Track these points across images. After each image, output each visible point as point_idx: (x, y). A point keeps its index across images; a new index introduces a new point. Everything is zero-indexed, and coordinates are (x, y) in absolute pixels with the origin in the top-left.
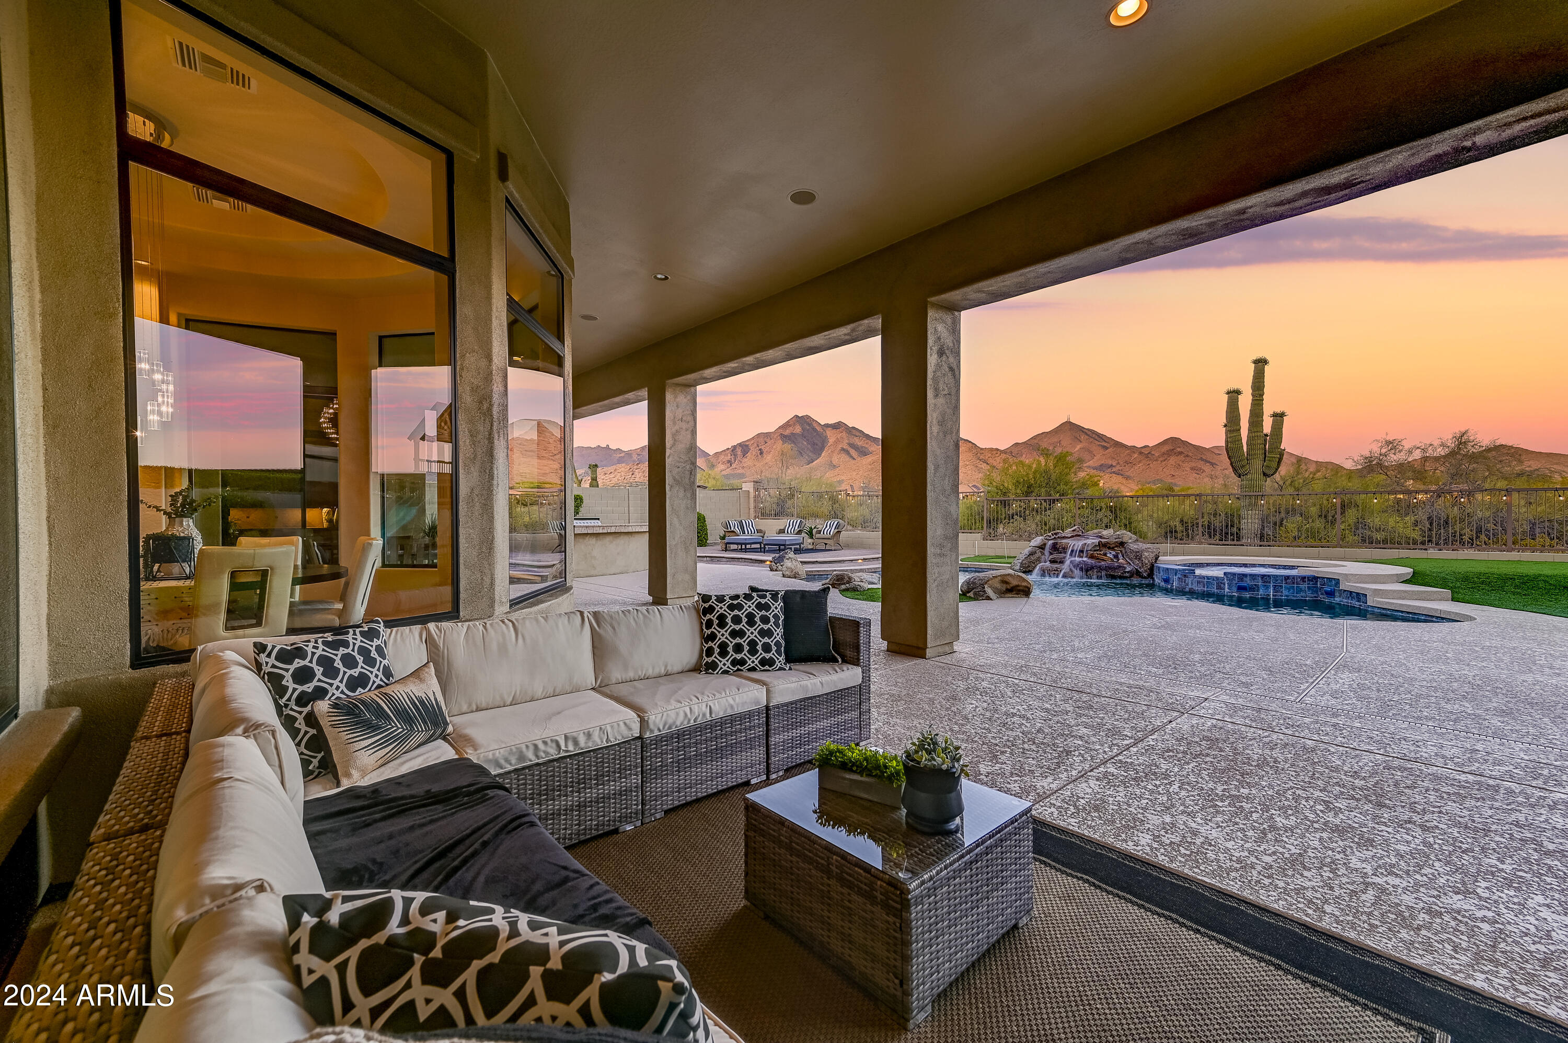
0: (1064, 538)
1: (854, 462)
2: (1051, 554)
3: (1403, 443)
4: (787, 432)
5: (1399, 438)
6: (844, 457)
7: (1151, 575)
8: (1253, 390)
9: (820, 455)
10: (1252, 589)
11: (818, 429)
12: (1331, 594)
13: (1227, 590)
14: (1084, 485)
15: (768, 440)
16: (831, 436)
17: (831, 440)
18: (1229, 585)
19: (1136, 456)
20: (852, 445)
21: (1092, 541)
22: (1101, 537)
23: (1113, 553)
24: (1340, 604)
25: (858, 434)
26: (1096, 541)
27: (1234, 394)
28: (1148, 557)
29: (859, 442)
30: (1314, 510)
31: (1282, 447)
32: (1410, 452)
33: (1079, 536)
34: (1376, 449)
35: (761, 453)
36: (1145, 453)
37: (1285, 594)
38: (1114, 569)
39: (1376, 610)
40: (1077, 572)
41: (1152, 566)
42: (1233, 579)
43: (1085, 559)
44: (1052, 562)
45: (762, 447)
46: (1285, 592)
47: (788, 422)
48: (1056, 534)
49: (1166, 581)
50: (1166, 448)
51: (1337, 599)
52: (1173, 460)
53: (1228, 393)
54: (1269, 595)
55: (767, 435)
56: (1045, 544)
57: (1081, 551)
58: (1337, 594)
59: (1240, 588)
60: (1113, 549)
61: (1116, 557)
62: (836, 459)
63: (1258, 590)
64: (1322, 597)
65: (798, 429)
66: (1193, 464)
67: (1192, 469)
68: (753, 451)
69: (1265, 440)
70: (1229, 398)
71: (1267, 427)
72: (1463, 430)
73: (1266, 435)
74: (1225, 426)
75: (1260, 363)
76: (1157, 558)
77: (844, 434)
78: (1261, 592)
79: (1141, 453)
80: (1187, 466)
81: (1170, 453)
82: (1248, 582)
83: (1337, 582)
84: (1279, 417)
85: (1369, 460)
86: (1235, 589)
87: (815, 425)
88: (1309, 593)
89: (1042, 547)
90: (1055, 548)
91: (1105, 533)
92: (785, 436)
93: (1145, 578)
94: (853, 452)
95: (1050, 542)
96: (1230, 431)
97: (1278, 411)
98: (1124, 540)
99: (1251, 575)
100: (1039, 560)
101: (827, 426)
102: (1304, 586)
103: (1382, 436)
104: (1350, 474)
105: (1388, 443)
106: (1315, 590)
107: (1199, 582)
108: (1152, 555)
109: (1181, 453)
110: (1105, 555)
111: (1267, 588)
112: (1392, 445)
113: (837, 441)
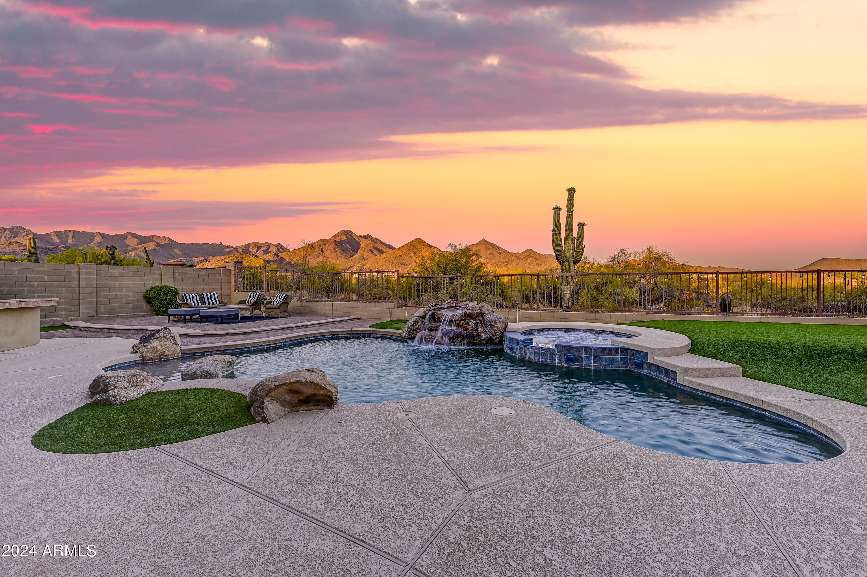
0: (442, 309)
1: (376, 257)
2: (430, 322)
3: (627, 251)
4: (338, 239)
5: (626, 248)
6: (370, 254)
7: (501, 342)
8: (568, 208)
9: (357, 253)
10: (578, 360)
11: (356, 238)
12: (640, 366)
13: (557, 361)
14: (478, 269)
15: (326, 244)
16: (363, 243)
17: (362, 245)
18: (559, 356)
19: (514, 257)
20: (375, 248)
21: (460, 312)
22: (468, 309)
23: (474, 322)
24: (648, 376)
25: (378, 242)
26: (462, 312)
27: (557, 210)
28: (499, 326)
29: (379, 247)
30: (592, 285)
31: (583, 246)
32: (630, 256)
33: (452, 307)
34: (617, 253)
35: (322, 251)
36: (517, 256)
37: (603, 365)
38: (473, 337)
39: (686, 389)
40: (446, 340)
41: (502, 333)
42: (562, 351)
43: (454, 328)
44: (430, 329)
45: (323, 247)
46: (603, 363)
47: (338, 233)
48: (435, 305)
49: (511, 349)
50: (526, 254)
51: (645, 371)
52: (529, 260)
53: (554, 209)
54: (590, 366)
55: (326, 240)
56: (425, 315)
57: (451, 321)
58: (645, 366)
59: (569, 360)
60: (474, 319)
61: (476, 325)
62: (365, 256)
63: (582, 362)
64: (631, 367)
65: (344, 238)
66: (537, 262)
67: (537, 264)
68: (317, 249)
69: (574, 241)
70: (555, 212)
71: (575, 233)
72: (650, 245)
73: (575, 238)
74: (552, 231)
75: (571, 191)
76: (506, 327)
77: (370, 242)
78: (584, 363)
79: (516, 256)
80: (535, 263)
81: (528, 256)
82: (574, 354)
83: (646, 355)
84: (582, 225)
85: (614, 259)
86: (564, 360)
87: (354, 236)
88: (621, 364)
89: (423, 317)
90: (433, 318)
91: (471, 304)
92: (336, 242)
93: (497, 344)
94: (375, 252)
95: (430, 313)
96: (555, 234)
97: (581, 222)
98: (483, 312)
99: (576, 347)
100: (420, 329)
101: (361, 236)
102: (618, 357)
103: (619, 247)
104: (607, 266)
105: (622, 250)
106: (625, 360)
107: (535, 353)
108: (502, 325)
109: (532, 257)
110: (468, 324)
111: (589, 359)
112: (623, 252)
113: (367, 245)
